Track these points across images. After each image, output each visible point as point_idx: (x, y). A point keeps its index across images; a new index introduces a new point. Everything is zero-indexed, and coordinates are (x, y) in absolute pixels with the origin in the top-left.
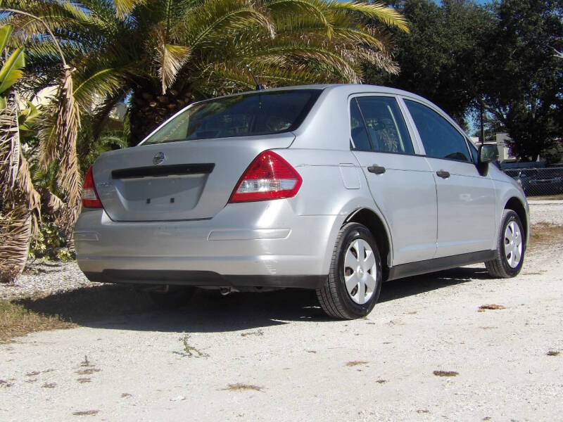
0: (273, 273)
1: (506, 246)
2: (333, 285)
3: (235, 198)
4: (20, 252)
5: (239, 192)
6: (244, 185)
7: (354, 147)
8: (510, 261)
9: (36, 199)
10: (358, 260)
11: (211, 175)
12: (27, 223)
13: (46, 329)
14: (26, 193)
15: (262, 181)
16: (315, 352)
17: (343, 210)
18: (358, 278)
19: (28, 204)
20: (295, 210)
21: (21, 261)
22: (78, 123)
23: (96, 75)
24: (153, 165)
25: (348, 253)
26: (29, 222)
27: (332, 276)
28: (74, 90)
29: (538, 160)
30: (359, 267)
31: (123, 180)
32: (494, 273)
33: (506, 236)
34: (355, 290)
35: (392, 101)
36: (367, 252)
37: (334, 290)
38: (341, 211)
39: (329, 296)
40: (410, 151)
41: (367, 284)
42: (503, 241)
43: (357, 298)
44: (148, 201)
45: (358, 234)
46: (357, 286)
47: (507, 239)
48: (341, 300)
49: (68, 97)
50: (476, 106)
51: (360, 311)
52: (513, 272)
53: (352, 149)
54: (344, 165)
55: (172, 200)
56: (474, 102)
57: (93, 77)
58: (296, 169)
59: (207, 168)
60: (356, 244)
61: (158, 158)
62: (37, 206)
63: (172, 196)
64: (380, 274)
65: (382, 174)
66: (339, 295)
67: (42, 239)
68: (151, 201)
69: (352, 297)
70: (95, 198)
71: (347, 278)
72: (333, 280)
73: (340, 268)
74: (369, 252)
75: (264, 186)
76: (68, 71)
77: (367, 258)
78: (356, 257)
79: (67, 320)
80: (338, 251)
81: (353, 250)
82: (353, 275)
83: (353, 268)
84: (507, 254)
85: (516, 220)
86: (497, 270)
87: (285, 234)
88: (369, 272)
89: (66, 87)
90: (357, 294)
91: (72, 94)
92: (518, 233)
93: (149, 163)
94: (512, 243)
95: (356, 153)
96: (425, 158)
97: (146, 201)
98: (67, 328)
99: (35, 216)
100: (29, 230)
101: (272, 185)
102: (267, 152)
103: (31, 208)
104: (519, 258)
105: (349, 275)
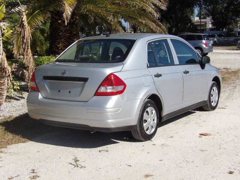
0: (113, 127)
1: (211, 98)
2: (138, 128)
3: (97, 94)
4: (3, 94)
5: (99, 91)
6: (101, 88)
7: (149, 66)
8: (212, 104)
9: (9, 70)
10: (149, 116)
11: (87, 83)
12: (5, 81)
13: (15, 143)
14: (4, 68)
15: (109, 87)
16: (130, 166)
17: (143, 96)
18: (149, 124)
19: (6, 72)
20: (123, 99)
21: (3, 98)
22: (30, 36)
23: (36, 13)
24: (61, 76)
25: (145, 114)
26: (6, 81)
27: (138, 124)
28: (27, 21)
29: (224, 30)
30: (149, 119)
31: (48, 81)
32: (206, 109)
33: (211, 93)
34: (148, 129)
35: (165, 41)
36: (153, 111)
37: (139, 130)
38: (142, 97)
39: (136, 132)
40: (172, 64)
41: (153, 126)
42: (210, 95)
43: (148, 132)
44: (59, 91)
45: (149, 105)
46: (148, 127)
47: (212, 95)
48: (142, 135)
49: (25, 24)
50: (198, 5)
51: (149, 137)
52: (214, 108)
53: (148, 67)
54: (144, 76)
55: (70, 92)
56: (198, 3)
57: (35, 13)
58: (124, 81)
59: (85, 80)
60: (149, 109)
61: (63, 73)
62: (9, 73)
63: (70, 90)
64: (158, 120)
65: (160, 77)
66: (141, 132)
67: (12, 87)
68: (61, 91)
69: (146, 132)
70: (35, 86)
71: (145, 125)
72: (138, 126)
73: (141, 120)
74: (154, 112)
75: (109, 89)
76: (24, 12)
77: (153, 114)
78: (148, 115)
79: (24, 138)
80: (141, 114)
81: (147, 112)
82: (147, 123)
83: (147, 120)
84: (211, 101)
85: (216, 86)
86: (207, 108)
87: (118, 110)
88: (154, 120)
89: (23, 20)
90: (148, 131)
91: (26, 22)
92: (217, 91)
93: (59, 75)
94: (214, 96)
95: (150, 69)
96: (179, 66)
97: (58, 91)
98: (24, 142)
99: (9, 78)
100: (7, 84)
101: (113, 88)
102: (112, 74)
103: (7, 75)
104: (216, 102)
105: (145, 123)
